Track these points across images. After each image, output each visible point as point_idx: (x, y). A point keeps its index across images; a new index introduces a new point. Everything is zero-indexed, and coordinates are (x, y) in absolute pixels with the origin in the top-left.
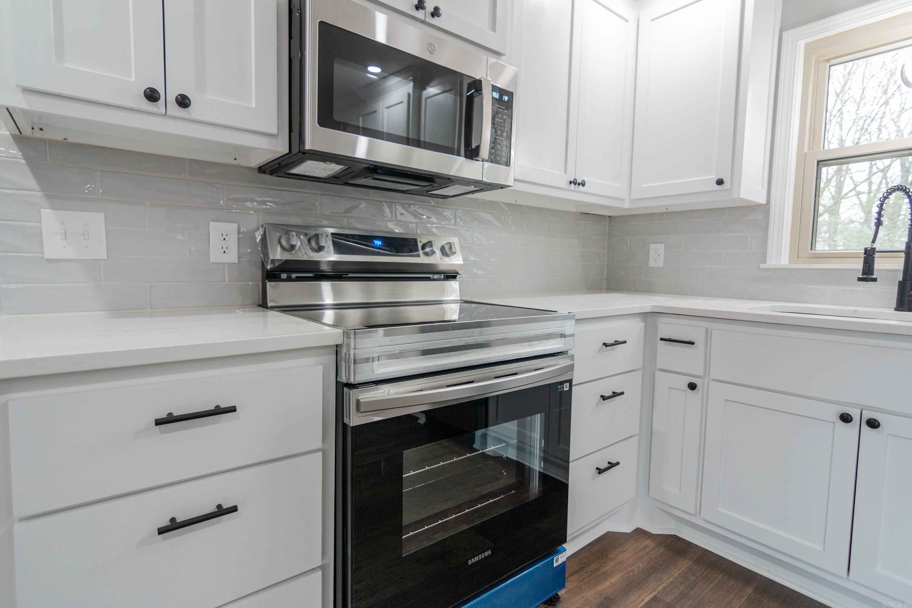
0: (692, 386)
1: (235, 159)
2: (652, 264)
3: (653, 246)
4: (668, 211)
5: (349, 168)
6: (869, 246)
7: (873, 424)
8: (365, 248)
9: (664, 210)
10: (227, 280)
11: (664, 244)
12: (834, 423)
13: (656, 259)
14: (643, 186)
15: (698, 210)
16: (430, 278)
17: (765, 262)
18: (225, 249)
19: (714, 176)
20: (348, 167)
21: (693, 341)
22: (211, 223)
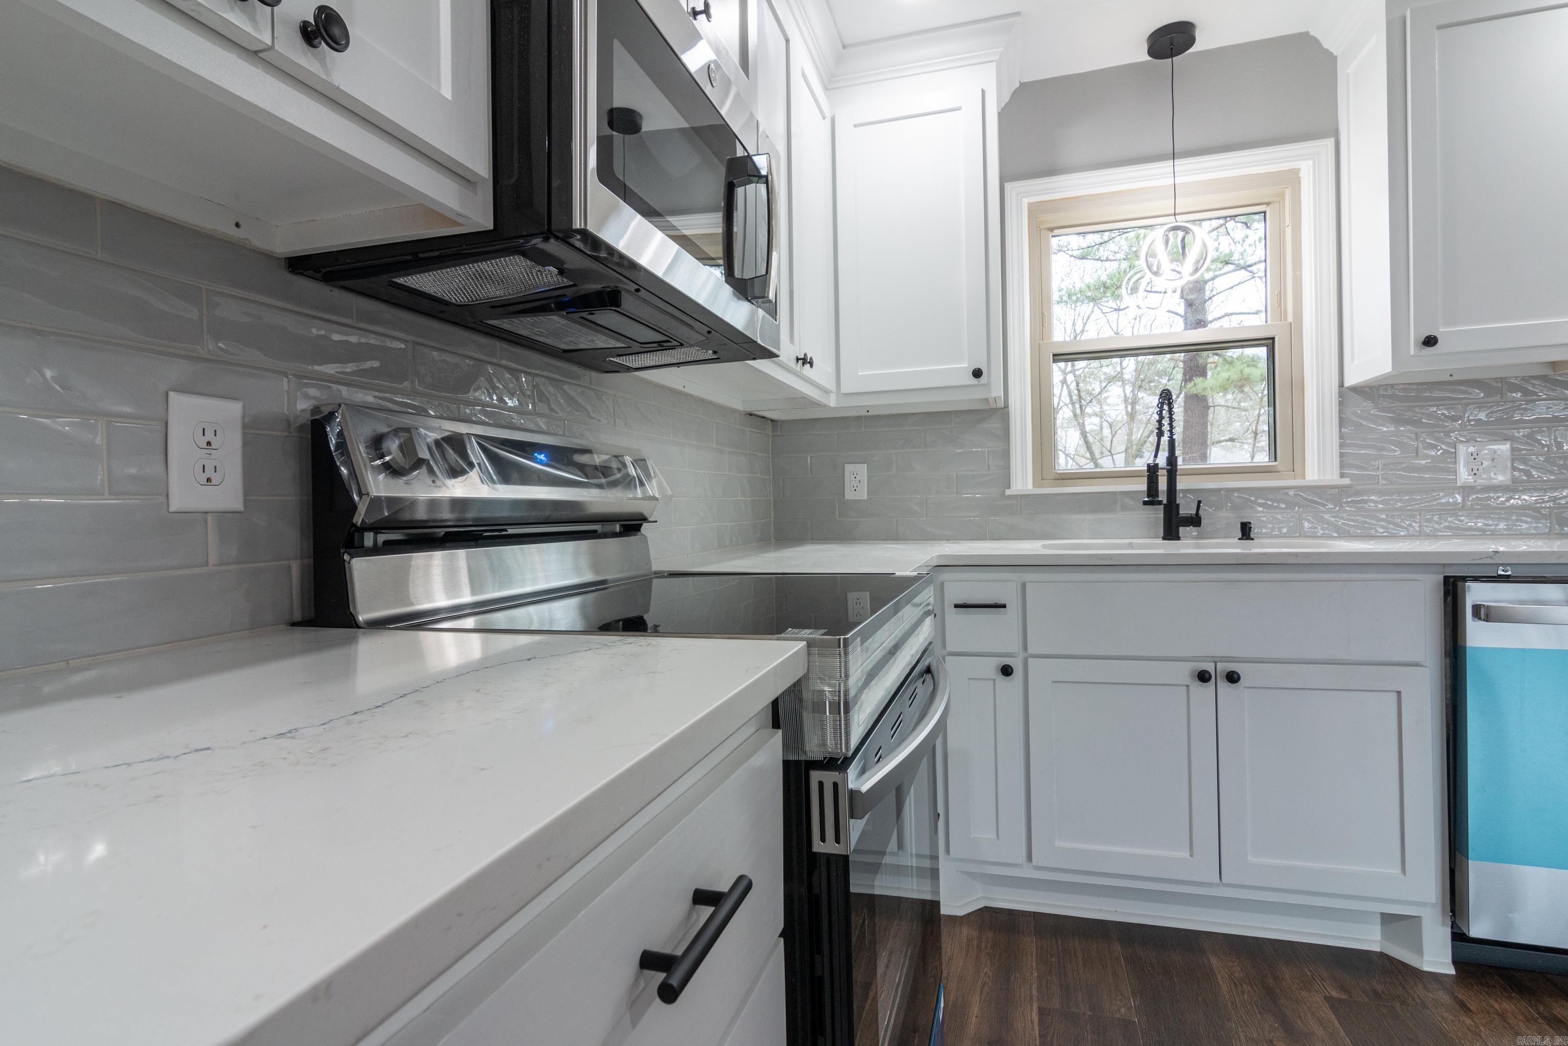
0: (1007, 671)
1: (237, 225)
2: (849, 495)
3: (849, 468)
4: (870, 413)
5: (574, 285)
6: (1151, 461)
7: (1232, 678)
8: (541, 469)
9: (864, 413)
10: (213, 558)
11: (866, 465)
12: (1188, 686)
13: (855, 488)
14: (860, 374)
15: (913, 414)
16: (596, 531)
17: (1009, 487)
18: (209, 473)
19: (966, 365)
20: (572, 283)
21: (1003, 602)
22: (171, 394)
